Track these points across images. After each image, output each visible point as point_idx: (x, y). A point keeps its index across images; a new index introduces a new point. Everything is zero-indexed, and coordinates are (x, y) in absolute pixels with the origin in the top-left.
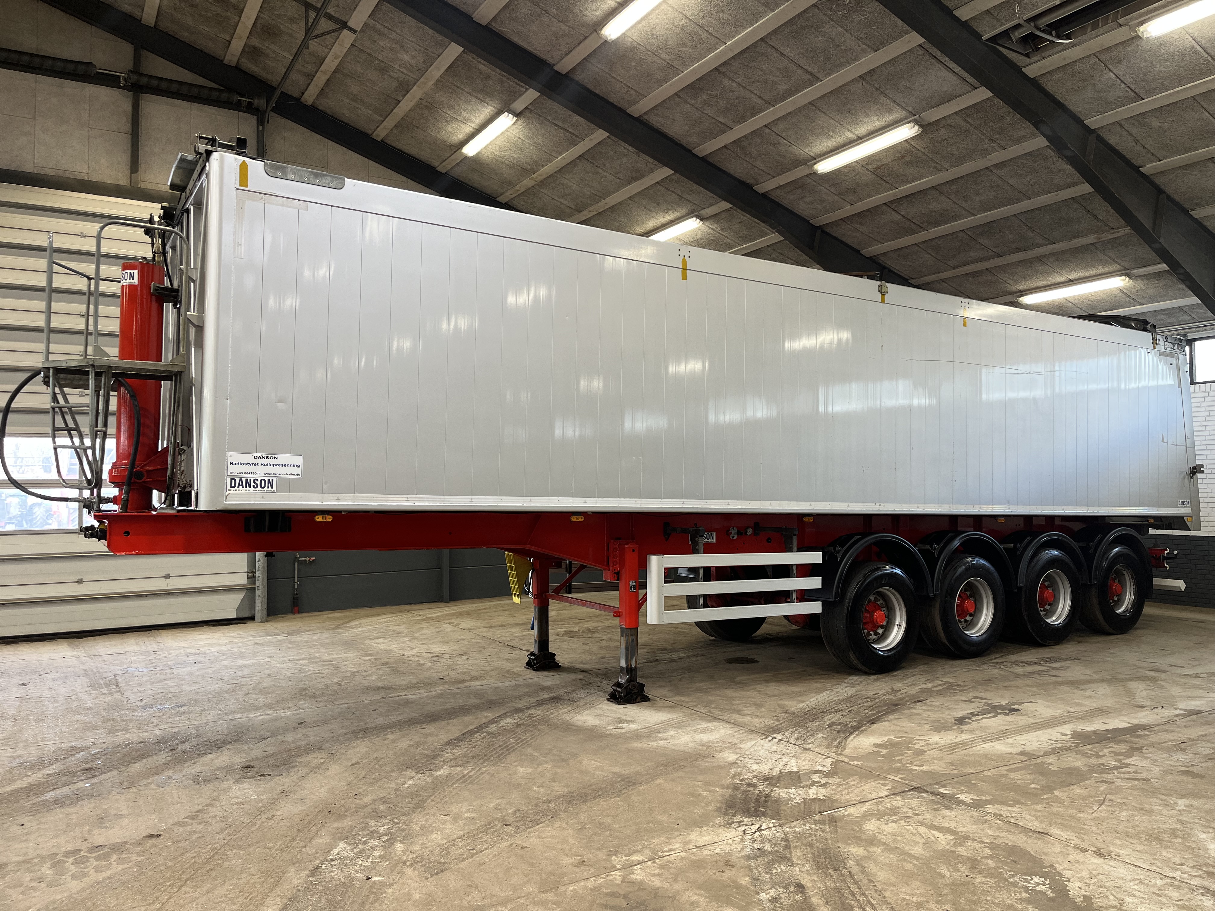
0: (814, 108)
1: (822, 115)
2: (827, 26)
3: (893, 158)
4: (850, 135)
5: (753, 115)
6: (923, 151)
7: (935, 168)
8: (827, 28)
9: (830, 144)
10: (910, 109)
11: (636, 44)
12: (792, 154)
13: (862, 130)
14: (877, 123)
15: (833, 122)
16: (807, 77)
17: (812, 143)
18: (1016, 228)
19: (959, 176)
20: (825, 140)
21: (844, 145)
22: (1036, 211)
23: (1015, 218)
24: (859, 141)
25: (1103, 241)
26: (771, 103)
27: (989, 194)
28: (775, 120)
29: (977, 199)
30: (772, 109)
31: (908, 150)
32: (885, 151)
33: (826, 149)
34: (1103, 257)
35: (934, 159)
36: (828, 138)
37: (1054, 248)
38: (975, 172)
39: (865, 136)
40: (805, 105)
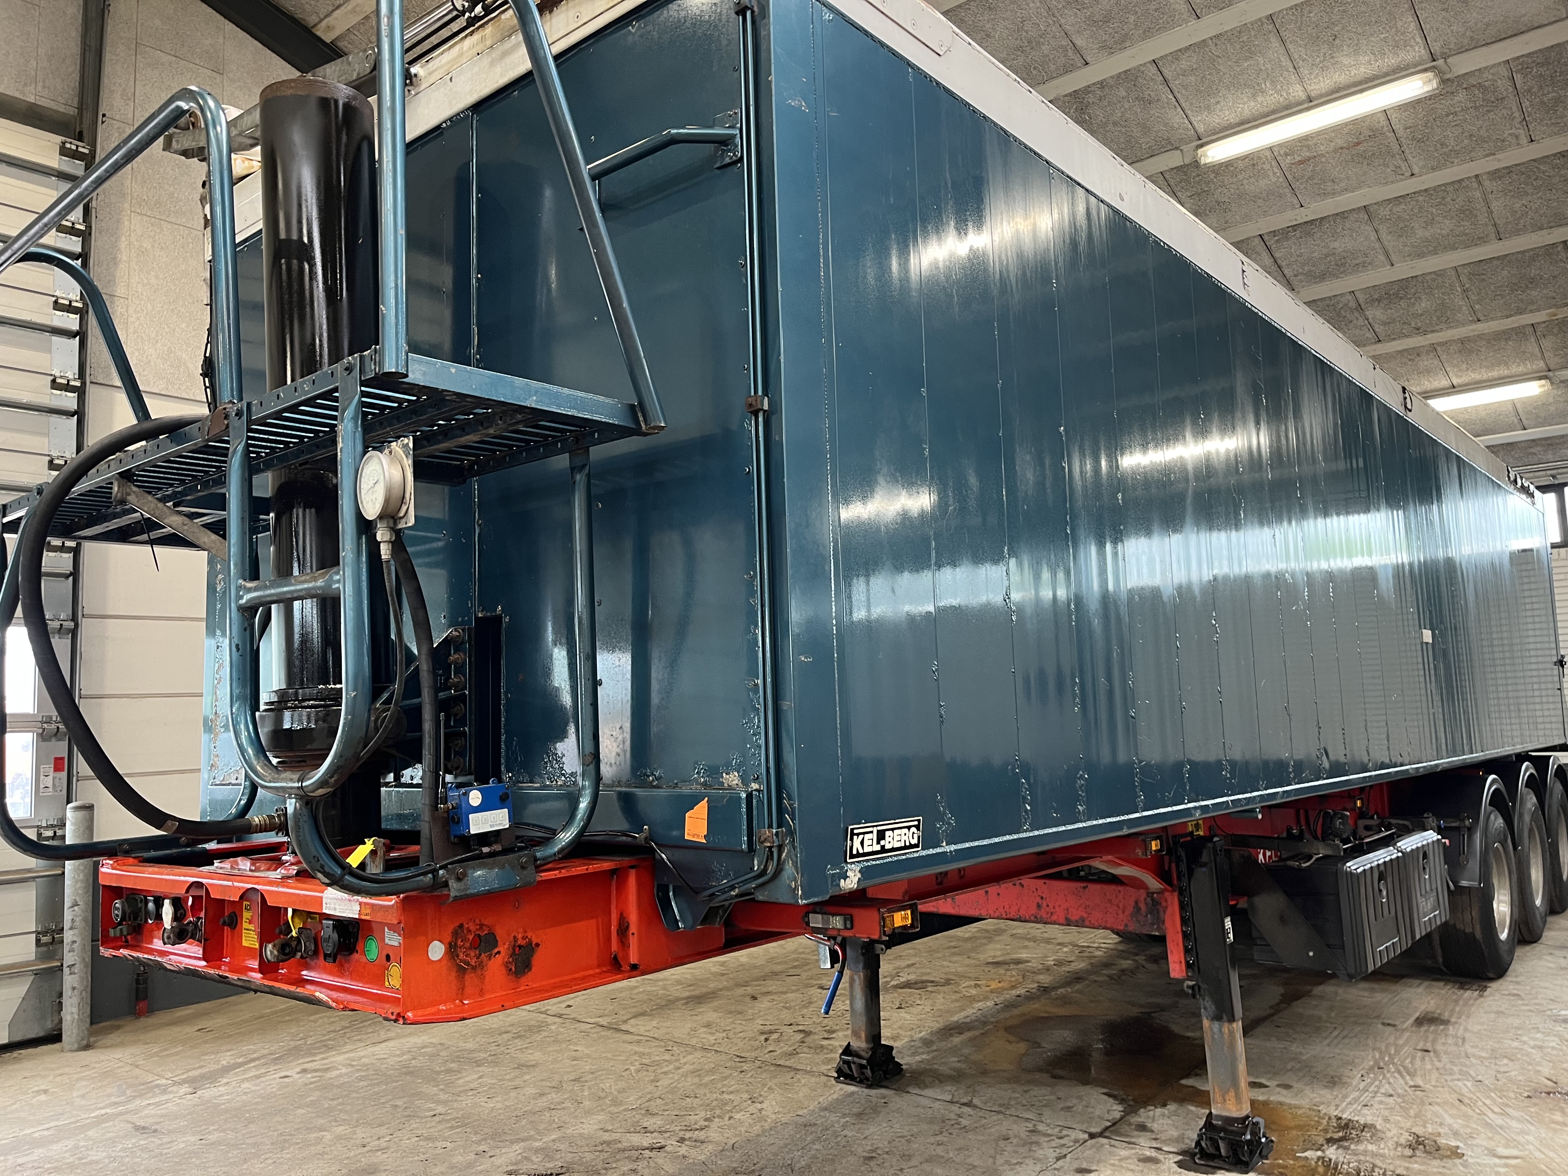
0: (1271, 27)
1: (1275, 43)
3: (1340, 142)
4: (1297, 92)
5: (1148, 34)
6: (1400, 132)
7: (1397, 170)
9: (1248, 107)
12: (1166, 125)
13: (1320, 84)
15: (1285, 61)
17: (1218, 102)
18: (1443, 290)
19: (1423, 188)
20: (1245, 100)
21: (1273, 112)
22: (1495, 262)
23: (1453, 273)
24: (1306, 105)
25: (1553, 320)
26: (1198, 12)
27: (1446, 226)
28: (1180, 50)
29: (1420, 233)
30: (1193, 22)
31: (1377, 130)
32: (1337, 129)
33: (1233, 118)
34: (1532, 347)
35: (1407, 151)
36: (1254, 95)
37: (1473, 330)
38: (1453, 183)
39: (1321, 96)
40: (1260, 20)
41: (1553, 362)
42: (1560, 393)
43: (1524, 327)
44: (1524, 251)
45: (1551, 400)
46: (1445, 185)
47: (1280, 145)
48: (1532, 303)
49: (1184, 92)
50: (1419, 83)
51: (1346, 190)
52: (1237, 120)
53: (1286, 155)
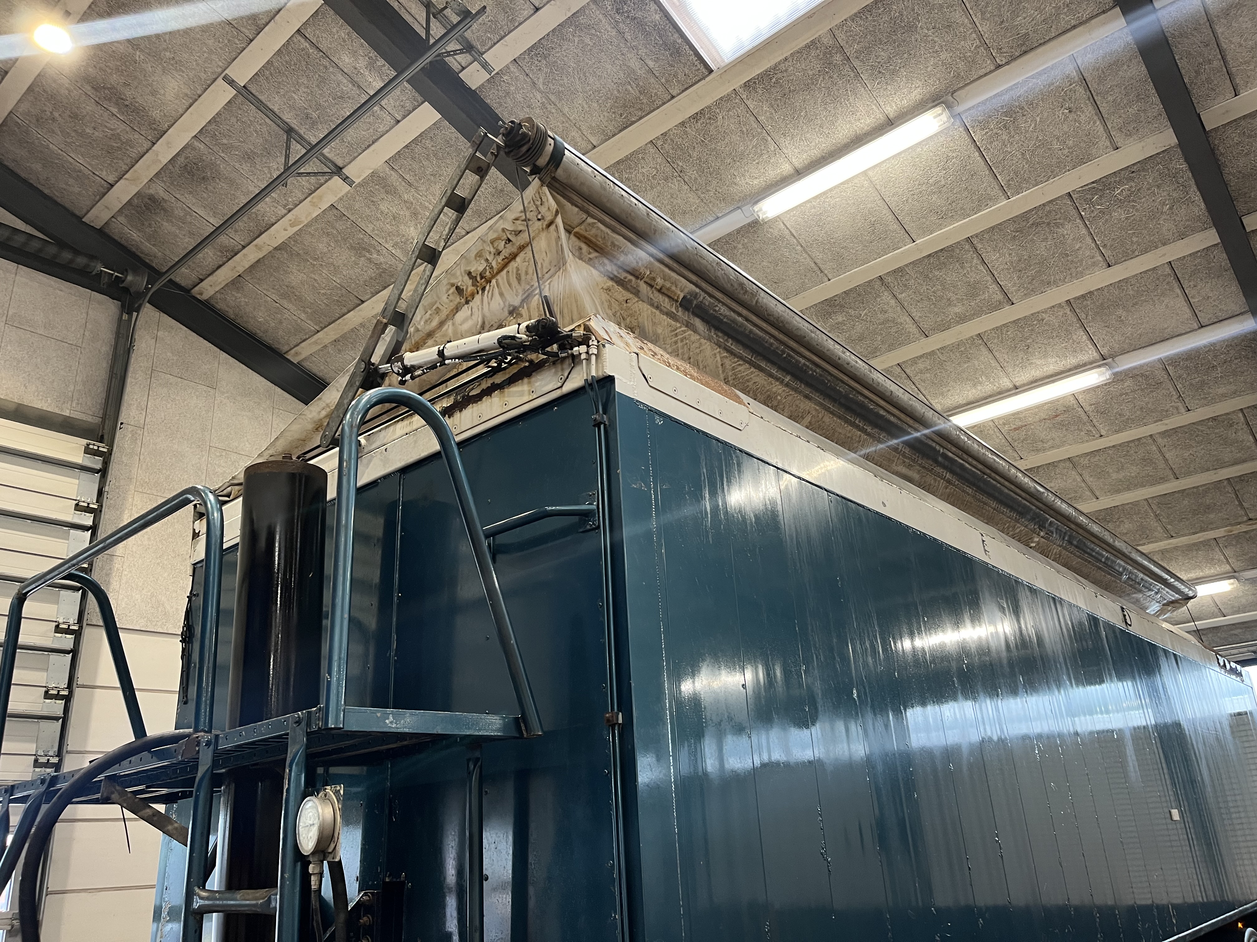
0: (980, 342)
1: (984, 351)
2: (1068, 226)
3: (1043, 416)
4: (1006, 383)
5: (892, 347)
6: (1087, 408)
7: (1089, 432)
8: (1067, 230)
9: (971, 393)
10: (1104, 351)
11: (787, 232)
13: (1022, 377)
14: (1052, 365)
15: (994, 363)
16: (1000, 296)
17: (949, 390)
18: (1140, 516)
19: (1111, 444)
20: (969, 388)
21: (990, 396)
22: (1177, 495)
23: (1145, 503)
24: (1014, 391)
25: (1231, 535)
26: (926, 333)
27: (1133, 471)
28: (917, 357)
29: (1114, 476)
30: (924, 340)
31: (1069, 406)
32: (1040, 407)
33: (961, 401)
34: (1218, 555)
35: (1095, 420)
36: (974, 385)
37: (1169, 544)
38: (1133, 441)
39: (1024, 385)
40: (972, 337)
41: (1237, 565)
42: (1247, 588)
43: (1209, 540)
44: (1198, 487)
45: (1241, 594)
46: (1127, 442)
47: (999, 419)
48: (1212, 523)
49: (923, 384)
50: (1096, 375)
51: (1053, 447)
52: (964, 402)
53: (1004, 424)
